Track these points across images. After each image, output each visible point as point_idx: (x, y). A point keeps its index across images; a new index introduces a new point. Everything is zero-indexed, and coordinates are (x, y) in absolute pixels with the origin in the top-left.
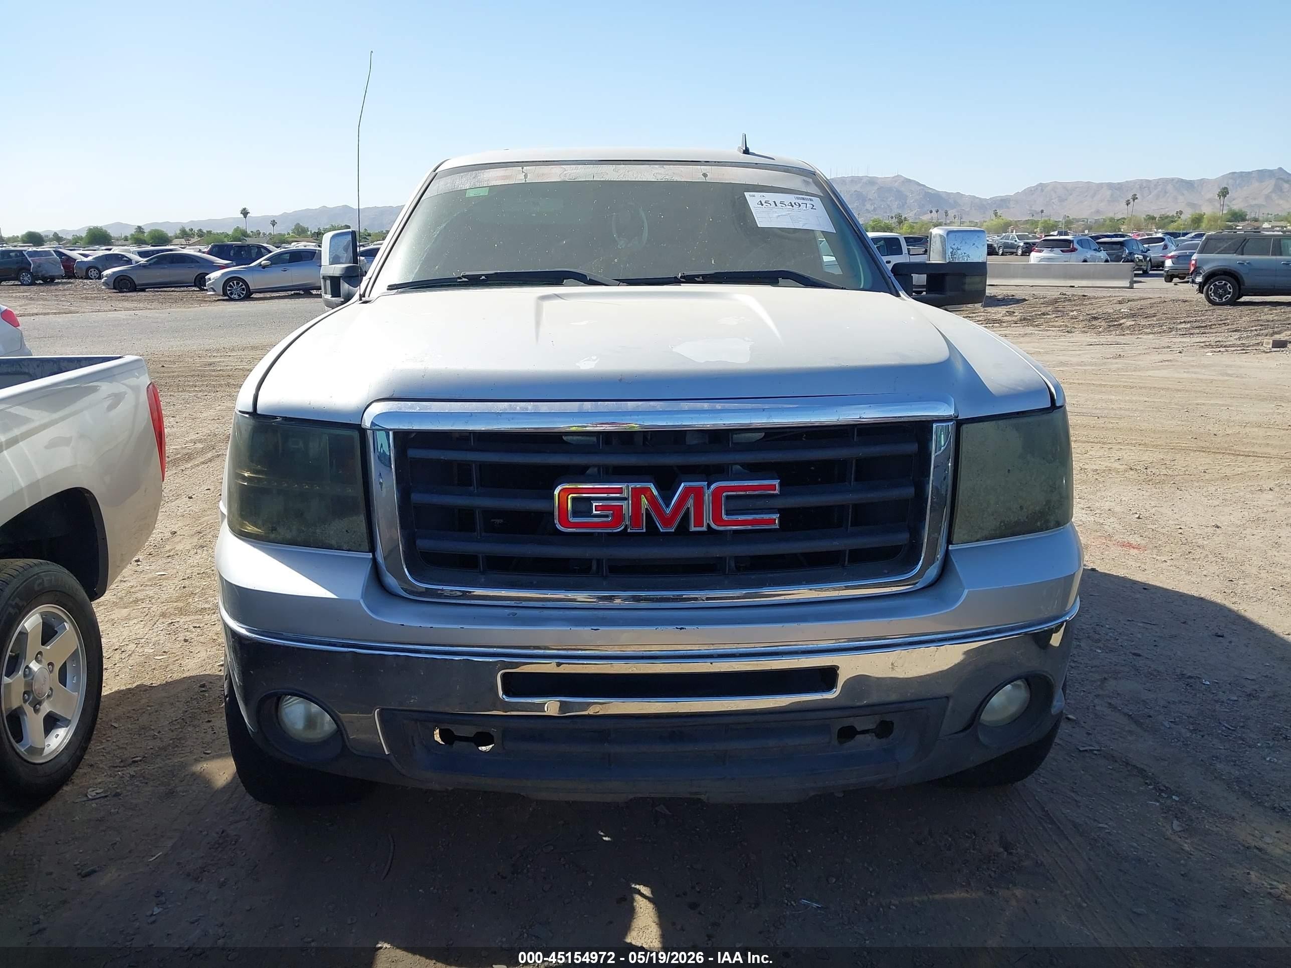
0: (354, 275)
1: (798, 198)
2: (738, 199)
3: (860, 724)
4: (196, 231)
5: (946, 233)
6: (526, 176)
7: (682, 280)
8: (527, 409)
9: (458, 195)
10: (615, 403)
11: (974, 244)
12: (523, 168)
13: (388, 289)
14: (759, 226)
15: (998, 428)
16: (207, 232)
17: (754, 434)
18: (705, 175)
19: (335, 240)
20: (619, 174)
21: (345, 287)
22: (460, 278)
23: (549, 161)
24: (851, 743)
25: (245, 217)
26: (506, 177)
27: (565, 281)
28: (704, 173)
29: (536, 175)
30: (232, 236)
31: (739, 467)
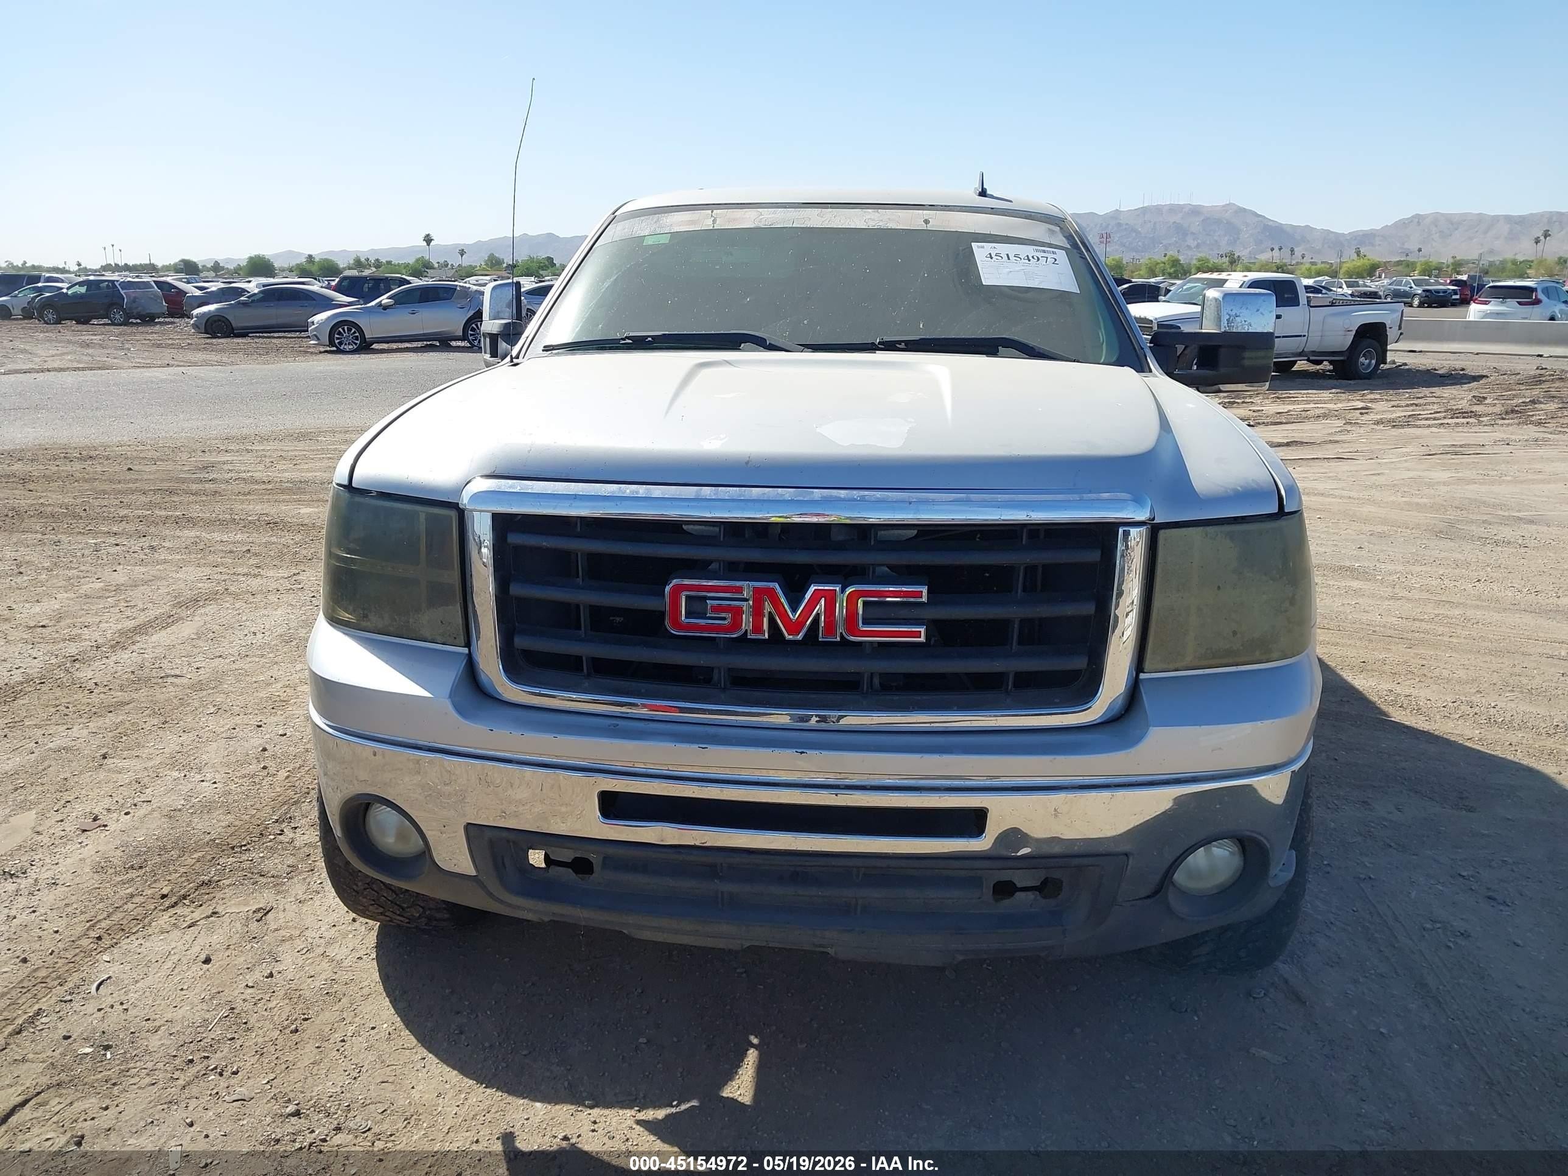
0: (512, 333)
1: (1037, 251)
2: (963, 250)
3: (1021, 878)
4: (373, 261)
5: (1222, 295)
6: (714, 221)
7: (880, 346)
8: (637, 492)
9: (638, 241)
10: (738, 488)
11: (1258, 310)
12: (712, 212)
13: (543, 351)
14: (984, 284)
15: (1207, 536)
16: (387, 262)
17: (904, 531)
18: (927, 222)
19: (498, 291)
20: (823, 219)
21: (503, 346)
22: (624, 339)
23: (744, 204)
24: (1007, 902)
25: (428, 245)
26: (692, 222)
27: (742, 345)
28: (926, 220)
29: (726, 220)
30: (412, 268)
31: (887, 569)
